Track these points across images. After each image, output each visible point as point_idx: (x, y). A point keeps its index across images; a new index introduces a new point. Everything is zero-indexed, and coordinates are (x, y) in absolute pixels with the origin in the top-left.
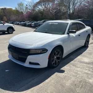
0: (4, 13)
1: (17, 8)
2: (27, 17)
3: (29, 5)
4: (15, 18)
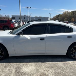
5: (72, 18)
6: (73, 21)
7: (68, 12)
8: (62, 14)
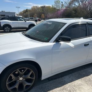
0: (43, 10)
1: (54, 5)
2: (61, 15)
3: (66, 2)
4: (51, 16)
5: (42, 14)
6: (44, 17)
7: (36, 7)
8: (30, 9)
